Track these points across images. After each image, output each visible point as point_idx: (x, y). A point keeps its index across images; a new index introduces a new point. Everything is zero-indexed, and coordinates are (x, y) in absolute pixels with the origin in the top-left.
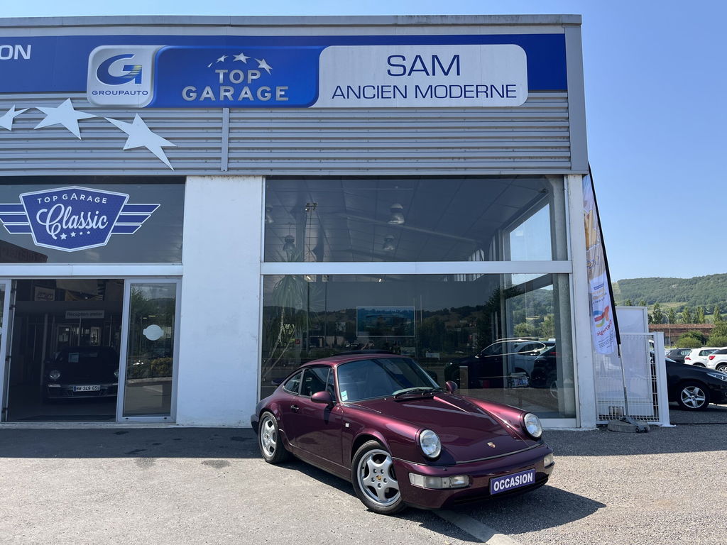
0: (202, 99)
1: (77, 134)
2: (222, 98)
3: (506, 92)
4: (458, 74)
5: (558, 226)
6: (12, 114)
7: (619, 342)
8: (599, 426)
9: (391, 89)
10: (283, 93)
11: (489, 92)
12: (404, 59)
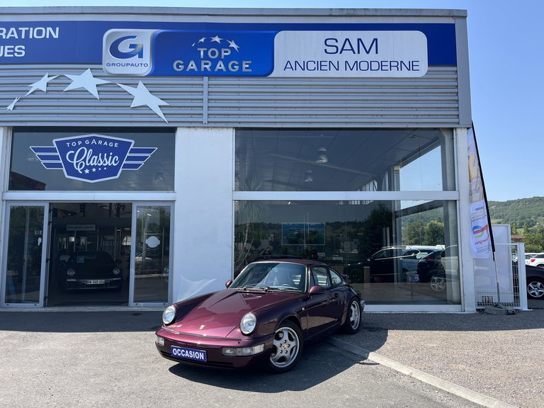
0: (188, 70)
1: (96, 95)
2: (202, 70)
3: (411, 66)
4: (377, 53)
5: (448, 166)
6: (46, 79)
7: (494, 250)
8: (478, 310)
9: (328, 64)
10: (247, 66)
11: (399, 66)
12: (337, 41)
